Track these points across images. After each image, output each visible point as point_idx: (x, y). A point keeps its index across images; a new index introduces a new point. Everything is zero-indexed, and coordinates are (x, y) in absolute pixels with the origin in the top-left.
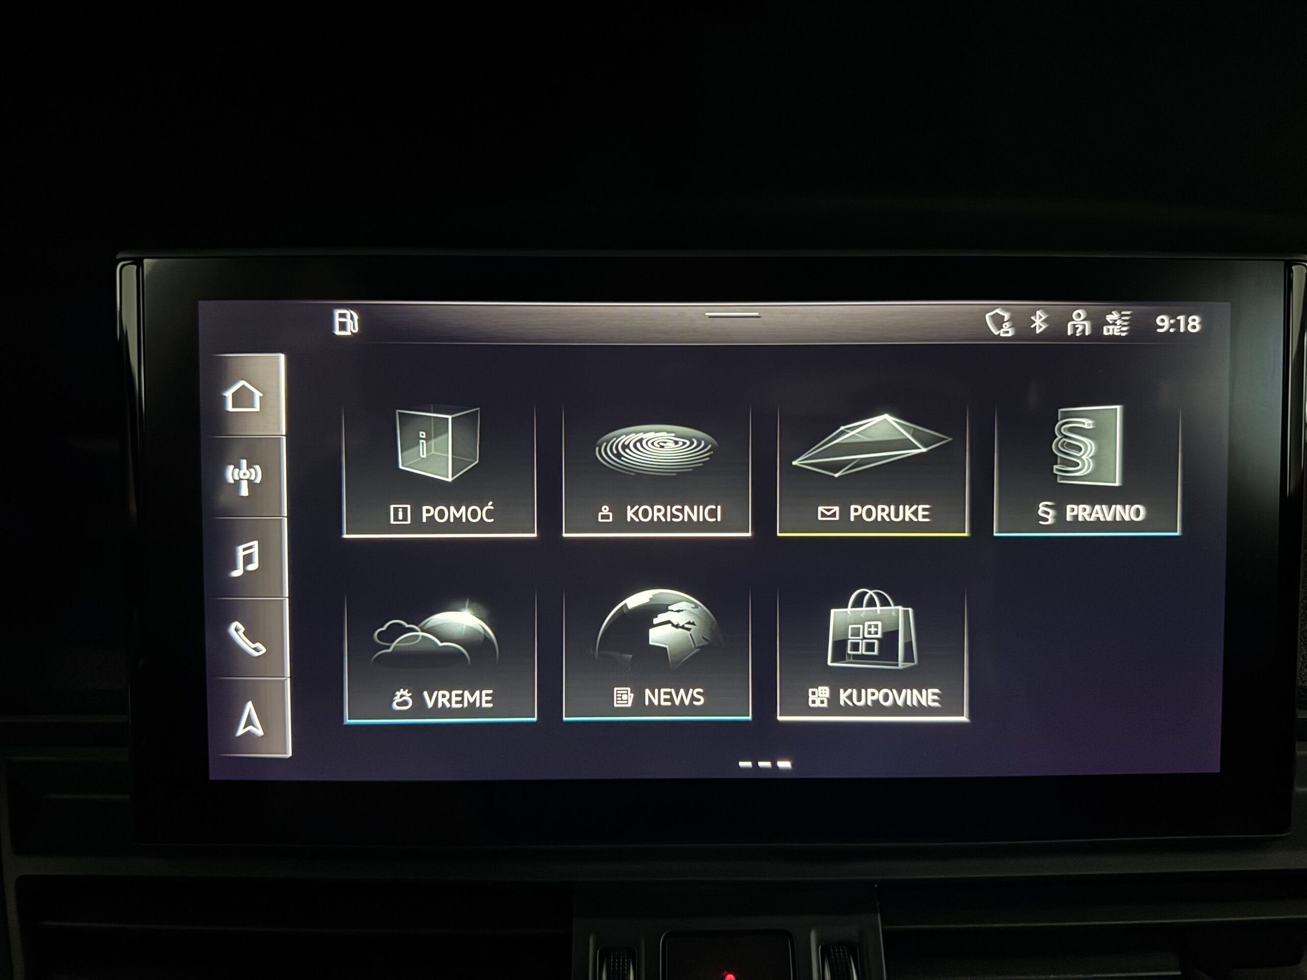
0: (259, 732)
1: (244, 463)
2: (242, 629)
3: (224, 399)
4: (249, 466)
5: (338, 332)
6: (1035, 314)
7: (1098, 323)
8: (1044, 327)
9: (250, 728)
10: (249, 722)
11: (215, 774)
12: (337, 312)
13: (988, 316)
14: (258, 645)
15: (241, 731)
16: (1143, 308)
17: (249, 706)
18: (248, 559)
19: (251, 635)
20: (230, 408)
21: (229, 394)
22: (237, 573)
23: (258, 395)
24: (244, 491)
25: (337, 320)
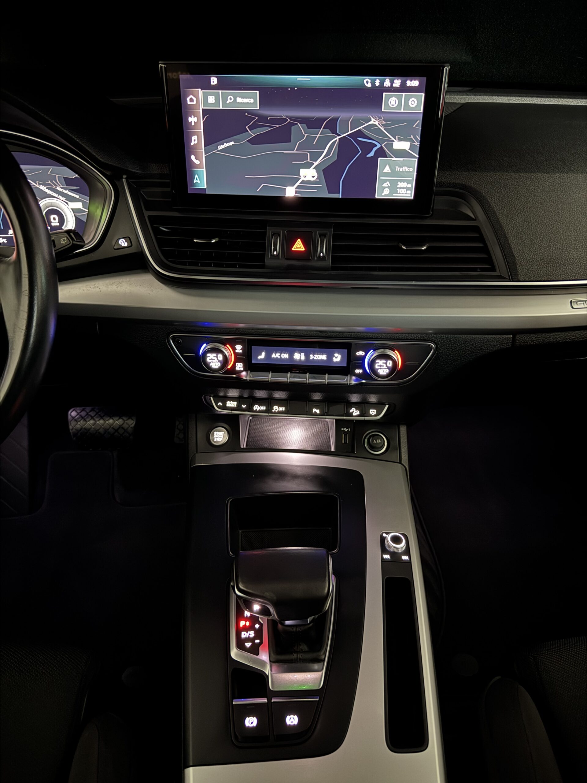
0: (199, 181)
1: (193, 116)
2: (194, 157)
3: (187, 101)
4: (194, 117)
5: (212, 83)
6: (376, 80)
7: (392, 83)
8: (379, 84)
9: (197, 181)
10: (197, 179)
11: (190, 192)
12: (212, 78)
13: (365, 81)
14: (198, 161)
15: (195, 181)
16: (404, 79)
17: (196, 176)
18: (195, 140)
19: (196, 159)
20: (189, 103)
21: (188, 99)
22: (192, 144)
23: (195, 99)
24: (193, 124)
25: (212, 80)
